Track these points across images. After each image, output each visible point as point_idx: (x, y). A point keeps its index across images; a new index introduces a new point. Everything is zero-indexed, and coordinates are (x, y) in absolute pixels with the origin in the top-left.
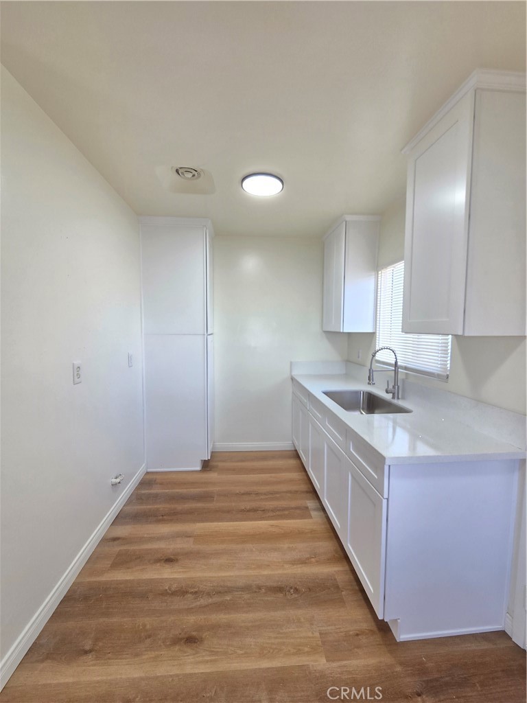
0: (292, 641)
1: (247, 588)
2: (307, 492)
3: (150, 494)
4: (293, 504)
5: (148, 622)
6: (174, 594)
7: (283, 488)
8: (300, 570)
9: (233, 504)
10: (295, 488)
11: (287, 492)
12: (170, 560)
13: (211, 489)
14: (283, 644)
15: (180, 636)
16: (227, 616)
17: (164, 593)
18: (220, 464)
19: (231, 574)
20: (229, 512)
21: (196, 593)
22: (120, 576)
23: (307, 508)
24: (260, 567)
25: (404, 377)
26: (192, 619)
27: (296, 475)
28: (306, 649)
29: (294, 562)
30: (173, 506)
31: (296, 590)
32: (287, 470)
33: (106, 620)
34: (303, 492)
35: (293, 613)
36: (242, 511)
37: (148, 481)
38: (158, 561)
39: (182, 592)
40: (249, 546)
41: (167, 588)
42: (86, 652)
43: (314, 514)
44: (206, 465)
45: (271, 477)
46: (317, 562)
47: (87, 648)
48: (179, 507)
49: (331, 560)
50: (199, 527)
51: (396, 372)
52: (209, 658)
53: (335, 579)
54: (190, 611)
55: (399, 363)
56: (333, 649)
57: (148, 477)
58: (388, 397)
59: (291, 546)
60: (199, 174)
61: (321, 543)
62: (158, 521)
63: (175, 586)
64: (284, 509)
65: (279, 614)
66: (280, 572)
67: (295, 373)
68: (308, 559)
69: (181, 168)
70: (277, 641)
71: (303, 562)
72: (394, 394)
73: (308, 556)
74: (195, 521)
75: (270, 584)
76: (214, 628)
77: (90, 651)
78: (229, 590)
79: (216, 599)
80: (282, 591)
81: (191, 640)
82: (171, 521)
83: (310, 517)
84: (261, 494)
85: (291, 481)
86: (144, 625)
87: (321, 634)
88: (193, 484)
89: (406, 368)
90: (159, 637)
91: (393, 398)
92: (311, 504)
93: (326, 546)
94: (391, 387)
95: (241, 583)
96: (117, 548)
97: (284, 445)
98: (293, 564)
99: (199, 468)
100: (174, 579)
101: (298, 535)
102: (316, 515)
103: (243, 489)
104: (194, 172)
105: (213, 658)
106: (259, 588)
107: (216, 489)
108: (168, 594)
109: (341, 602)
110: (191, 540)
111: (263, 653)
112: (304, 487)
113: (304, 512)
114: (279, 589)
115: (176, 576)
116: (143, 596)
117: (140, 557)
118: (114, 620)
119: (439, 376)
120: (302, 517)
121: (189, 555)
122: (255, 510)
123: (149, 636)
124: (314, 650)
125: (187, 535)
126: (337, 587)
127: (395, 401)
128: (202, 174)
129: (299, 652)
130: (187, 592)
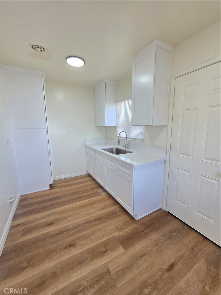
0: (107, 232)
1: (86, 223)
2: (97, 187)
3: (28, 203)
4: (94, 192)
5: (51, 247)
6: (58, 234)
7: (88, 188)
8: (103, 212)
9: (70, 198)
10: (92, 187)
11: (90, 189)
12: (50, 224)
13: (57, 195)
14: (105, 233)
15: (67, 246)
16: (82, 233)
17: (53, 235)
18: (58, 185)
19: (79, 220)
20: (69, 201)
21: (67, 231)
22: (29, 237)
23: (99, 192)
24: (88, 215)
25: (129, 141)
26: (69, 239)
27: (92, 182)
28: (112, 232)
29: (100, 210)
30: (42, 205)
31: (104, 218)
32: (87, 181)
33: (30, 254)
34: (95, 188)
35: (105, 224)
36: (74, 199)
37: (23, 199)
38: (45, 226)
39: (61, 233)
40: (82, 210)
41: (54, 233)
42: (26, 268)
43: (102, 193)
44: (51, 186)
45: (82, 185)
46: (108, 207)
47: (26, 266)
48: (46, 205)
49: (112, 205)
50: (59, 209)
51: (126, 140)
52: (81, 247)
53: (115, 210)
54: (67, 237)
55: (127, 137)
56: (120, 229)
57: (23, 197)
58: (124, 149)
59: (97, 205)
60: (44, 50)
61: (107, 202)
62: (38, 213)
63: (57, 231)
64: (91, 194)
65: (100, 226)
66: (97, 214)
67: (86, 144)
68: (104, 207)
69: (35, 45)
70: (102, 234)
71: (103, 209)
72: (126, 147)
73: (104, 206)
74: (55, 208)
75: (94, 219)
76: (79, 239)
77: (28, 267)
78: (80, 226)
79: (76, 230)
80: (98, 220)
81: (71, 245)
82: (44, 210)
83: (101, 195)
84: (80, 192)
85: (90, 185)
86: (49, 249)
87: (115, 226)
88: (48, 195)
89: (129, 138)
90: (58, 249)
91: (126, 149)
92: (100, 190)
93: (110, 202)
94: (125, 145)
95: (83, 222)
96: (21, 228)
97: (84, 173)
98: (100, 211)
99: (49, 188)
100: (55, 230)
101: (99, 201)
102: (103, 194)
103: (72, 192)
104: (42, 49)
105: (82, 247)
106: (91, 221)
107: (60, 194)
108: (55, 235)
109: (119, 216)
110: (57, 215)
111: (99, 239)
112: (95, 186)
113: (98, 194)
114: (98, 219)
115: (56, 228)
116: (44, 240)
117: (35, 228)
118: (34, 252)
119: (141, 140)
120: (98, 195)
121: (58, 220)
122: (80, 198)
123: (54, 251)
124: (115, 231)
125: (54, 214)
126: (117, 212)
127: (126, 150)
128: (46, 50)
129: (110, 234)
130: (63, 232)
